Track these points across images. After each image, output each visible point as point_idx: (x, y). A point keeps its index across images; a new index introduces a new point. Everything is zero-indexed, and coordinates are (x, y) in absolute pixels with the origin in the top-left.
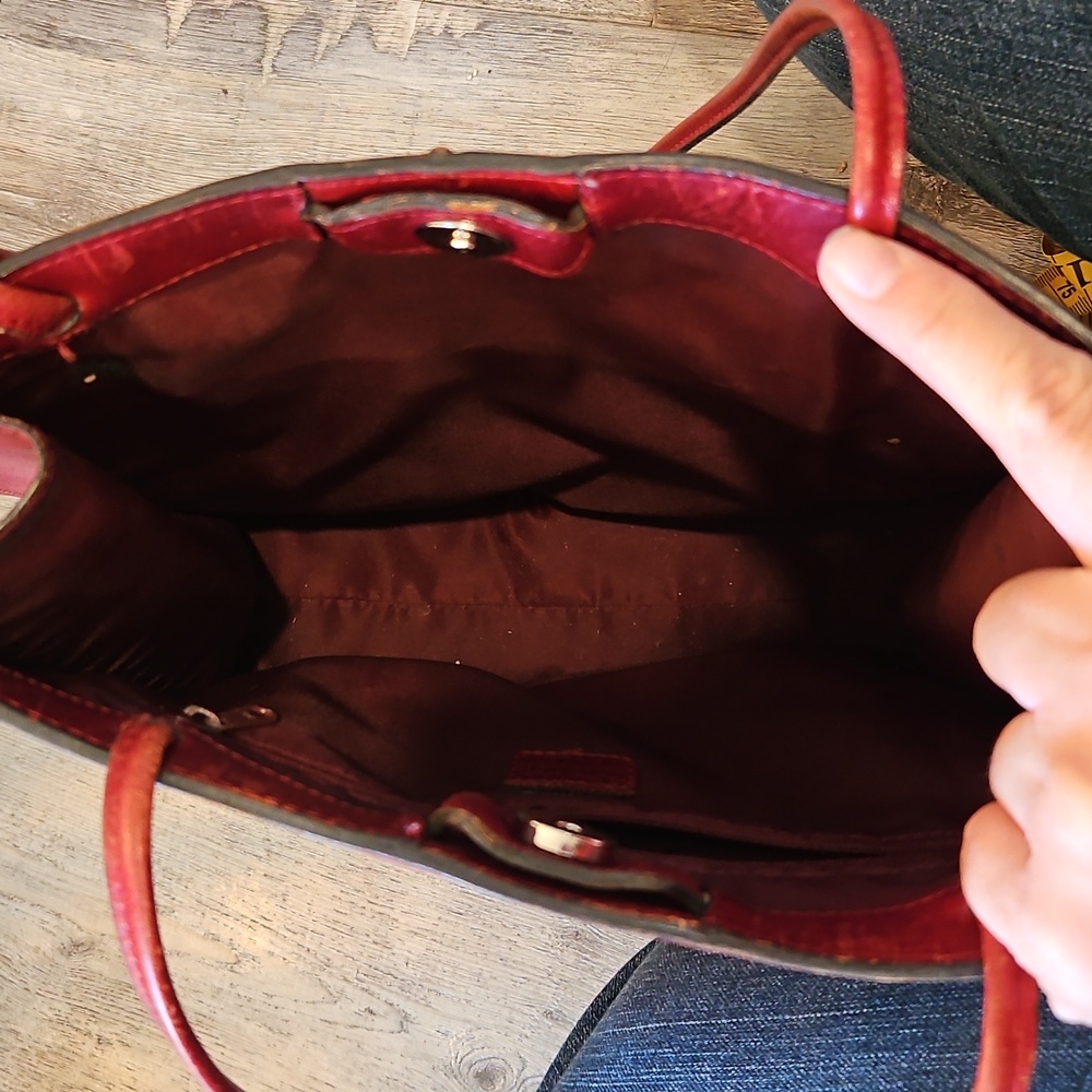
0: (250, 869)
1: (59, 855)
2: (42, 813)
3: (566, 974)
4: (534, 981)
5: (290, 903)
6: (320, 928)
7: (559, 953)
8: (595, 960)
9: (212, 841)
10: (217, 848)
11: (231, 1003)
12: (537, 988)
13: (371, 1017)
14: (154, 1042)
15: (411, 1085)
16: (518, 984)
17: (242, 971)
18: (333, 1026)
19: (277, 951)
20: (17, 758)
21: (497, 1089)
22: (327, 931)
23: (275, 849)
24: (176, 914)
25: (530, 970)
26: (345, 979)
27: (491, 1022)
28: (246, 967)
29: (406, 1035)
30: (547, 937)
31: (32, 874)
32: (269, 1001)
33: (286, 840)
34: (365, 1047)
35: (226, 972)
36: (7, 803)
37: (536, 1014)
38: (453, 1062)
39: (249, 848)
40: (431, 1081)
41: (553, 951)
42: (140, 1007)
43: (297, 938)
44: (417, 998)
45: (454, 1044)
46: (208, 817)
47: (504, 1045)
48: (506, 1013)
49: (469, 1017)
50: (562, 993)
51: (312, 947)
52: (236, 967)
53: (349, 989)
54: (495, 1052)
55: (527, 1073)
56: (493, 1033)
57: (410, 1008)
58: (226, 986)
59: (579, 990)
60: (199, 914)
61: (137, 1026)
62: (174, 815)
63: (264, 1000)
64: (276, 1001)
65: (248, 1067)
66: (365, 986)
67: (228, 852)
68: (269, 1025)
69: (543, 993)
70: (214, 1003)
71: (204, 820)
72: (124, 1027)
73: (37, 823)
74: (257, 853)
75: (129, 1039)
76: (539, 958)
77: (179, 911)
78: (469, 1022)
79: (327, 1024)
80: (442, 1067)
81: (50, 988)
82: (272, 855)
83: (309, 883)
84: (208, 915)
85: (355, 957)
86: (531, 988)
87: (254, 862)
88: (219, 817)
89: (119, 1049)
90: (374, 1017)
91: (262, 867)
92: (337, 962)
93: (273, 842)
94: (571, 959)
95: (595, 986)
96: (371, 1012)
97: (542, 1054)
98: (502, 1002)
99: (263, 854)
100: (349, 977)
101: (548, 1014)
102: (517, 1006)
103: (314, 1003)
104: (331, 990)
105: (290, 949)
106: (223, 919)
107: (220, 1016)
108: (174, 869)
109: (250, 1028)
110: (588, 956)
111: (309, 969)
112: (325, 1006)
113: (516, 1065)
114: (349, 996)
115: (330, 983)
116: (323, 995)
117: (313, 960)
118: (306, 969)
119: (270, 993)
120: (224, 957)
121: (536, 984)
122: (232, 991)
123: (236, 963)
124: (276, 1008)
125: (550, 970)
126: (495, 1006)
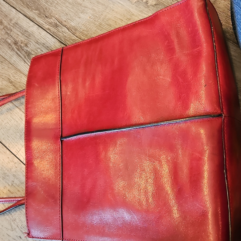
0: (5, 187)
13: (20, 239)
18: (9, 237)
23: (14, 185)
26: (17, 226)
33: (18, 184)
39: (7, 181)
53: (17, 229)
66: (22, 230)
74: (9, 184)
79: (8, 236)
85: (23, 222)
87: (7, 186)
88: (4, 170)
90: (21, 239)
92: (17, 221)
93: (14, 182)
96: (21, 238)
99: (10, 184)
100: (19, 226)
103: (7, 228)
104: (12, 227)
111: (9, 219)
112: (9, 230)
114: (17, 231)
115: (13, 225)
116: (10, 228)
117: (11, 217)
118: (8, 219)
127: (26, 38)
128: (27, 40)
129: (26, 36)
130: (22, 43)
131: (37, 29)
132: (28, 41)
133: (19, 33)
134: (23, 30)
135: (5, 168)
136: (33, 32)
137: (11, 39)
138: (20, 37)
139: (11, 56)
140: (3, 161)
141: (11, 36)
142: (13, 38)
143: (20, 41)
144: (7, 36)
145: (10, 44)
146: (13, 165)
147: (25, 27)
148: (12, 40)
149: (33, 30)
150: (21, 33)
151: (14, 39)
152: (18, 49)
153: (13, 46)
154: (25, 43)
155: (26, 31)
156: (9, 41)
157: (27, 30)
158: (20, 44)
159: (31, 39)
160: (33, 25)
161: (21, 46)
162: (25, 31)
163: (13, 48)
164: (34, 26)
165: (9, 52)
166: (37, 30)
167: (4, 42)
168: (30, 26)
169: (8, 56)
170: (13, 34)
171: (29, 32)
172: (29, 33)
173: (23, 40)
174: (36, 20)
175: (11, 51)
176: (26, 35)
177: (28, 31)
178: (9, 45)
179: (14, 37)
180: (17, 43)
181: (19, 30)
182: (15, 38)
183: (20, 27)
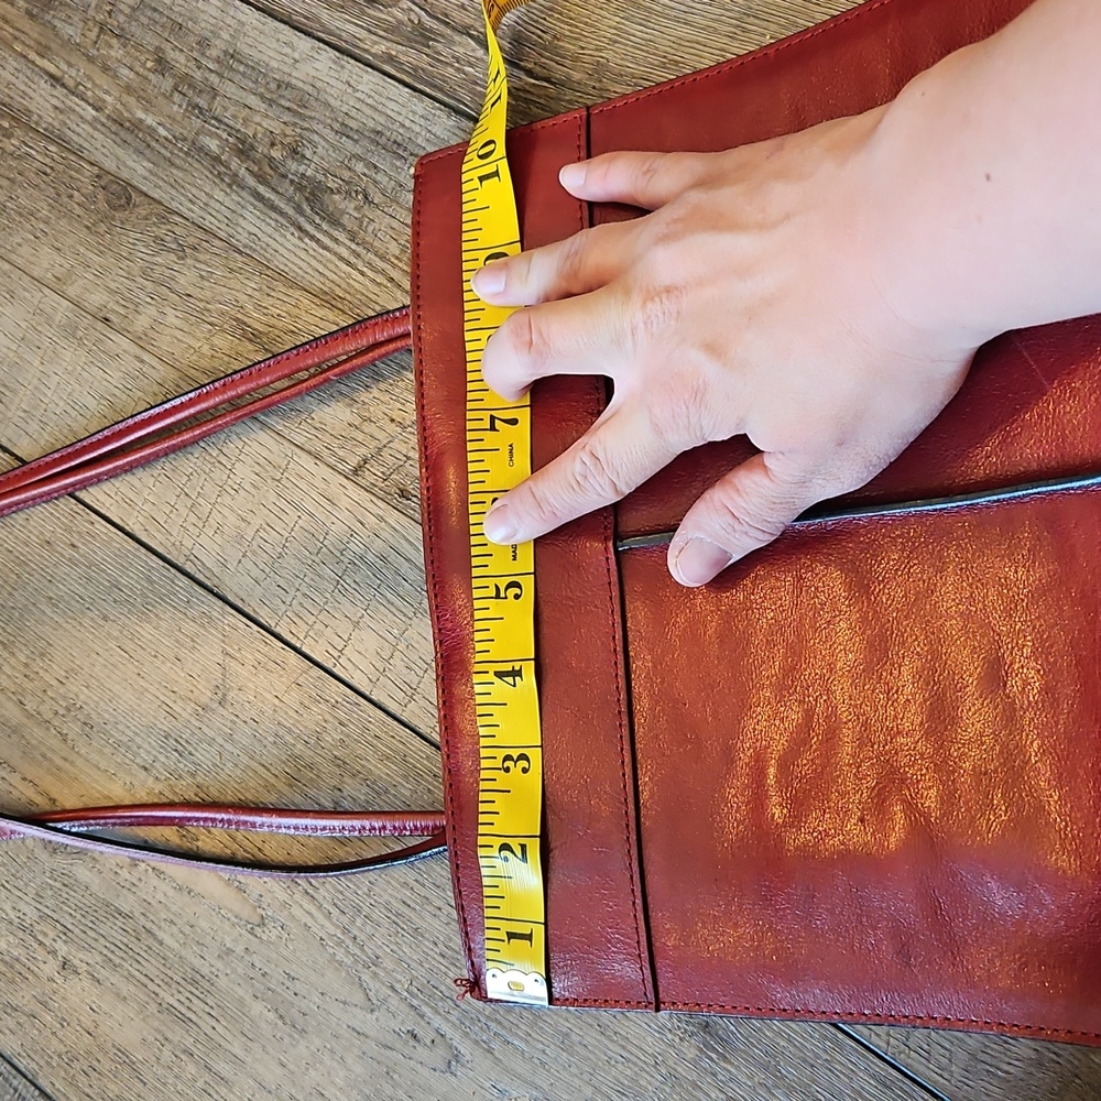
1: (72, 729)
2: (63, 673)
3: (679, 1069)
4: (635, 1064)
6: (376, 914)
7: (677, 1040)
8: (722, 1064)
9: (268, 770)
11: (240, 971)
12: (637, 1075)
13: (412, 1042)
14: (132, 988)
16: (613, 1062)
17: (264, 937)
18: (362, 1038)
19: (316, 929)
20: (51, 598)
22: (385, 922)
25: (634, 1051)
26: (392, 988)
28: (272, 933)
29: (453, 1079)
31: (34, 742)
32: (288, 984)
34: (395, 1076)
35: (244, 932)
36: (23, 648)
42: (125, 941)
43: (345, 920)
44: (478, 1038)
46: (271, 739)
49: (539, 1082)
50: (668, 1090)
51: (361, 937)
52: (258, 931)
53: (394, 1001)
57: (465, 1048)
58: (239, 949)
61: (117, 961)
62: (229, 724)
63: (282, 980)
64: (298, 987)
65: (240, 1053)
66: (415, 1002)
67: (285, 790)
68: (281, 1011)
69: (643, 1083)
70: (219, 965)
71: (265, 742)
72: (99, 958)
73: (54, 683)
74: (322, 801)
75: (103, 974)
76: (649, 1039)
78: (536, 1087)
79: (355, 1034)
81: (20, 884)
85: (413, 965)
86: (628, 1072)
88: (286, 744)
89: (87, 983)
90: (416, 1044)
92: (388, 963)
93: (345, 793)
94: (691, 1053)
95: (713, 1096)
96: (415, 1037)
98: (586, 1077)
99: (329, 805)
100: (398, 986)
102: (604, 1089)
103: (345, 1003)
104: (370, 994)
105: (332, 930)
107: (222, 982)
108: (211, 788)
109: (257, 1008)
110: (714, 1056)
111: (349, 961)
112: (357, 1011)
114: (392, 1009)
115: (371, 986)
116: (359, 997)
117: (358, 952)
118: (345, 960)
119: (292, 974)
120: (246, 913)
121: (636, 1069)
122: (246, 957)
123: (259, 925)
124: (296, 994)
125: (660, 1058)
126: (576, 1080)
127: (287, 117)
128: (295, 124)
129: (288, 109)
130: (273, 145)
131: (333, 67)
132: (298, 131)
133: (253, 101)
134: (268, 83)
135: (290, 731)
136: (319, 84)
137: (217, 134)
138: (257, 119)
139: (234, 212)
140: (276, 701)
141: (216, 119)
142: (228, 126)
143: (264, 134)
144: (197, 123)
145: (217, 159)
146: (327, 717)
147: (274, 64)
148: (225, 136)
149: (314, 73)
150: (262, 97)
151: (234, 132)
152: (261, 176)
153: (235, 163)
154: (288, 140)
155: (284, 86)
156: (213, 145)
157: (287, 79)
158: (266, 151)
159: (310, 118)
160: (313, 48)
161: (271, 159)
162: (279, 86)
163: (236, 175)
164: (316, 56)
165: (219, 195)
166: (332, 73)
167: (187, 154)
168: (297, 56)
169: (219, 216)
170: (226, 109)
171: (300, 85)
172: (299, 89)
173: (276, 127)
174: (322, 25)
175: (228, 190)
176: (288, 104)
177: (294, 81)
178: (214, 163)
179: (231, 123)
180: (253, 148)
181: (251, 85)
182: (238, 127)
183: (253, 68)
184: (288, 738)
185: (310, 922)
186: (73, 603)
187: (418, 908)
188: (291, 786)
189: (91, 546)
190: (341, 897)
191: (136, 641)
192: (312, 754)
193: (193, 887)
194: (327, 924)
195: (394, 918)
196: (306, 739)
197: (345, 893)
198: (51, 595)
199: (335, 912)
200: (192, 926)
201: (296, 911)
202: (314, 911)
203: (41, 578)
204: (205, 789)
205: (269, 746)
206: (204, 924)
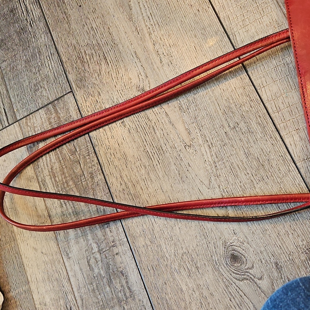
0: (222, 126)
1: (165, 61)
2: (172, 44)
3: (296, 260)
4: (283, 251)
5: (225, 148)
6: (227, 164)
7: (301, 252)
9: (219, 106)
10: (219, 109)
11: (175, 155)
12: (281, 253)
14: (139, 140)
15: (208, 235)
16: (276, 246)
17: (188, 150)
18: (200, 194)
19: (205, 157)
21: (235, 265)
22: (228, 168)
23: (237, 129)
24: (184, 114)
25: (285, 247)
26: (219, 186)
27: (254, 246)
28: (191, 150)
30: (302, 244)
31: (151, 57)
32: (187, 166)
33: (244, 130)
35: (182, 145)
36: (165, 30)
37: (272, 259)
38: (229, 243)
39: (229, 120)
40: (215, 240)
41: (299, 250)
42: (145, 127)
43: (216, 160)
45: (235, 239)
46: (225, 98)
47: (251, 256)
48: (263, 249)
50: (289, 263)
51: (218, 167)
52: (187, 147)
53: (217, 190)
54: (246, 255)
55: (250, 271)
56: (251, 250)
58: (178, 149)
59: (295, 269)
60: (192, 121)
61: (139, 130)
63: (186, 164)
64: (190, 169)
65: (161, 176)
66: (223, 194)
67: (221, 114)
68: (180, 172)
69: (282, 257)
70: (169, 149)
71: (223, 98)
72: (134, 127)
73: (168, 45)
74: (230, 124)
75: (132, 131)
76: (292, 246)
77: (186, 114)
78: (247, 238)
80: (223, 241)
81: (123, 93)
82: (234, 129)
83: (238, 150)
84: (194, 125)
85: (230, 184)
86: (279, 251)
87: (226, 125)
88: (229, 102)
89: (126, 131)
91: (227, 130)
92: (222, 179)
93: (239, 126)
94: (303, 258)
95: (302, 273)
97: (262, 272)
98: (265, 245)
99: (232, 126)
100: (221, 187)
101: (276, 264)
102: (268, 251)
103: (201, 182)
104: (211, 184)
105: (210, 160)
106: (198, 131)
107: (167, 155)
109: (173, 167)
113: (249, 265)
114: (215, 192)
115: (213, 182)
116: (207, 182)
117: (215, 171)
118: (209, 170)
119: (190, 164)
120: (187, 140)
121: (282, 252)
122: (179, 152)
123: (188, 146)
124: (188, 171)
125: (292, 253)
126: (261, 244)
135: (233, 99)
140: (234, 89)
146: (248, 102)
184: (231, 101)
185: (205, 154)
186: (188, 26)
187: (241, 169)
188: (223, 114)
189: (204, 14)
190: (219, 153)
191: (201, 48)
192: (236, 109)
193: (175, 124)
194: (210, 157)
195: (232, 168)
196: (237, 104)
197: (221, 153)
198: (183, 20)
199: (215, 156)
200: (168, 134)
201: (203, 149)
202: (208, 152)
203: (182, 14)
204: (195, 100)
205: (224, 100)
206: (172, 136)
